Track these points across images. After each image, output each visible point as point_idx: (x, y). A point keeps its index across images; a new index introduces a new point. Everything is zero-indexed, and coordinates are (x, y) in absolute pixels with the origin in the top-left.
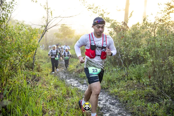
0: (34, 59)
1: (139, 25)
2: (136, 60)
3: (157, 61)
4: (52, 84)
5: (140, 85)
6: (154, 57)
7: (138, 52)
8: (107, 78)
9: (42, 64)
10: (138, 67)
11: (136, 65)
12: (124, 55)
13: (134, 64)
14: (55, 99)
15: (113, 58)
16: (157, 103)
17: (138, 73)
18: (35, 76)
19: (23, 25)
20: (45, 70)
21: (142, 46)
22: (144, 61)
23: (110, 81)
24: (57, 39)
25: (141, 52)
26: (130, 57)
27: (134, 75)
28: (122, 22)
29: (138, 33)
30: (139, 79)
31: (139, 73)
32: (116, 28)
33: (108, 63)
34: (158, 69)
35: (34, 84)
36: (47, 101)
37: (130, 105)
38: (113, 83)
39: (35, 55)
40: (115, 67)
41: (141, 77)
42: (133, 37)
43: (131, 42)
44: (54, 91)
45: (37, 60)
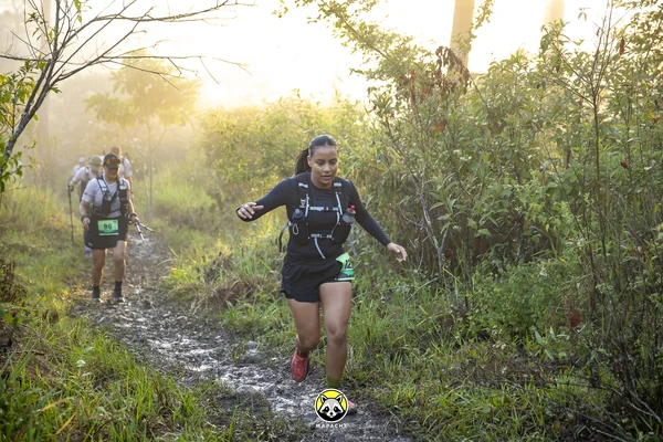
2: (509, 240)
3: (608, 247)
5: (526, 362)
6: (594, 224)
7: (517, 202)
8: (365, 330)
9: (21, 257)
10: (515, 273)
11: (508, 266)
12: (447, 216)
13: (496, 262)
14: (97, 439)
15: (395, 228)
17: (514, 303)
20: (42, 292)
21: (535, 173)
22: (549, 243)
24: (102, 125)
26: (479, 227)
27: (498, 316)
28: (441, 48)
29: (518, 106)
30: (522, 334)
31: (523, 306)
32: (407, 82)
33: (369, 255)
34: (610, 287)
38: (392, 359)
40: (404, 275)
41: (530, 323)
42: (496, 124)
43: (481, 148)
44: (92, 398)
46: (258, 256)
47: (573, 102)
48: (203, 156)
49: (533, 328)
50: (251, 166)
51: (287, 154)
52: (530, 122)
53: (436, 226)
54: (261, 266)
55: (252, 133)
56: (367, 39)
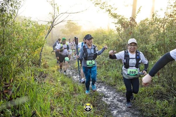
0: (40, 55)
1: (147, 21)
4: (59, 81)
6: (163, 53)
7: (146, 49)
8: (115, 75)
9: (48, 60)
14: (62, 96)
16: (166, 100)
18: (42, 73)
19: (30, 21)
20: (52, 66)
21: (150, 43)
22: (153, 57)
23: (117, 78)
24: (63, 35)
25: (149, 49)
28: (130, 18)
29: (146, 29)
32: (123, 24)
34: (167, 66)
35: (41, 80)
36: (55, 97)
37: (138, 102)
38: (120, 80)
39: (42, 51)
42: (142, 33)
43: (139, 38)
44: (61, 87)
45: (43, 57)
47: (158, 28)
51: (98, 40)
52: (149, 32)
56: (115, 16)
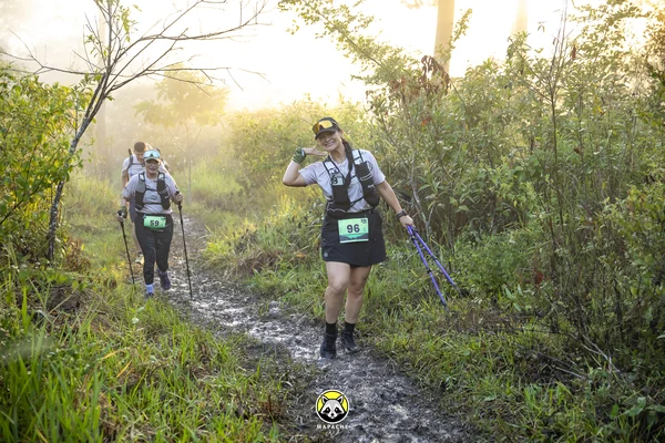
0: (53, 218)
2: (485, 214)
3: (565, 218)
4: (135, 320)
5: (499, 314)
6: (553, 200)
7: (492, 184)
9: (86, 237)
10: (489, 242)
11: (484, 236)
12: (433, 196)
13: (474, 233)
14: (149, 381)
16: (560, 384)
17: (488, 266)
18: (60, 290)
20: (103, 263)
21: (504, 159)
22: (517, 216)
24: (149, 127)
25: (500, 183)
26: (460, 204)
27: (475, 277)
28: (426, 57)
29: (490, 104)
30: (496, 291)
31: (496, 269)
32: (398, 86)
34: (566, 251)
35: (57, 321)
36: (119, 389)
38: (389, 313)
39: (57, 200)
40: (398, 245)
41: (502, 283)
42: (472, 119)
43: (460, 139)
44: (145, 348)
45: (64, 222)
46: (278, 231)
47: (535, 99)
48: (232, 150)
49: (504, 286)
50: (271, 157)
52: (500, 117)
53: (424, 204)
54: (281, 240)
55: (271, 131)
56: (365, 51)
